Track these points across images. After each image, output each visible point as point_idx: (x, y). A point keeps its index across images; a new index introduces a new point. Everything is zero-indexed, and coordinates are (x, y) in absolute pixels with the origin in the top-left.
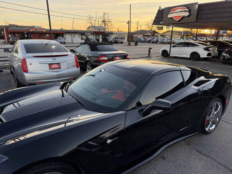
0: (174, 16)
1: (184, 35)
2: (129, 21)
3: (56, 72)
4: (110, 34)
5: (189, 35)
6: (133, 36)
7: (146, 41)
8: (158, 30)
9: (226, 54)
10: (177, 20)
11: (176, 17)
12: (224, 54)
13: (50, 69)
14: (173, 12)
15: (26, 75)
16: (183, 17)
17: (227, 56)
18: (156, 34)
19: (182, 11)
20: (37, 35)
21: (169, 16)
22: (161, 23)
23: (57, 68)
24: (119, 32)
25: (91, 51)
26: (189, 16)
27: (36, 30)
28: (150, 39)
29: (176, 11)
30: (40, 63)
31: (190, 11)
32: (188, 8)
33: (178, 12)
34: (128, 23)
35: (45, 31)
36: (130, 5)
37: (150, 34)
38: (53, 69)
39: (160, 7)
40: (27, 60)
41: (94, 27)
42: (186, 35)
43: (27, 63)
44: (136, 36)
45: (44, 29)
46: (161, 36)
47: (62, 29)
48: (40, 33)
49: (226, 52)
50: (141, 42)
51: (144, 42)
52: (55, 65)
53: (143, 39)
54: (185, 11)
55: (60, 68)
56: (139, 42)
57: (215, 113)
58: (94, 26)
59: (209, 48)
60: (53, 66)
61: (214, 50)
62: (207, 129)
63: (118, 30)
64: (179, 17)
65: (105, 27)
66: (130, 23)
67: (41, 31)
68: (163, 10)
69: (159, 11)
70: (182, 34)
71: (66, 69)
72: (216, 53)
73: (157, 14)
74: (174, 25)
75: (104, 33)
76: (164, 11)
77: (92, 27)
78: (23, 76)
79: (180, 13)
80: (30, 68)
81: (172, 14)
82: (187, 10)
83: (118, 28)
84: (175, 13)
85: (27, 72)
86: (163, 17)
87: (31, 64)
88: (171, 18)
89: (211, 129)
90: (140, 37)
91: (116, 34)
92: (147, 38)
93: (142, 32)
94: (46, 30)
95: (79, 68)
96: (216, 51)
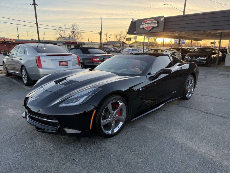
0: (145, 26)
1: (149, 46)
2: (100, 32)
3: (65, 68)
4: (81, 44)
5: (153, 46)
6: (104, 46)
7: (116, 51)
8: (127, 40)
9: (188, 57)
10: (148, 30)
11: (147, 28)
12: (187, 58)
13: (60, 66)
14: (145, 23)
15: (41, 70)
16: (153, 28)
17: (189, 58)
18: (124, 45)
19: (152, 23)
20: (5, 46)
21: (141, 27)
22: (134, 32)
23: (65, 65)
24: (89, 42)
25: (83, 54)
26: (157, 27)
27: (5, 40)
28: (120, 49)
29: (146, 23)
30: (53, 61)
31: (158, 23)
32: (156, 20)
33: (148, 23)
34: (100, 34)
35: (14, 41)
36: (101, 17)
37: (119, 45)
38: (63, 65)
39: (133, 19)
40: (41, 58)
41: (64, 38)
42: (151, 46)
43: (41, 61)
44: (107, 46)
45: (14, 39)
46: (130, 46)
47: (32, 39)
48: (9, 43)
49: (188, 56)
50: (112, 52)
51: (115, 52)
52: (64, 62)
53: (113, 49)
54: (154, 23)
55: (68, 65)
56: (110, 52)
57: (191, 85)
58: (63, 36)
59: (175, 53)
60: (62, 63)
61: (178, 55)
62: (187, 96)
63: (88, 40)
64: (150, 27)
65: (75, 37)
66: (102, 34)
67: (10, 41)
68: (135, 21)
69: (132, 22)
70: (147, 44)
71: (72, 66)
72: (180, 57)
73: (130, 25)
74: (146, 34)
75: (76, 43)
76: (137, 22)
77: (62, 37)
78: (38, 71)
79: (150, 24)
80: (43, 64)
81: (143, 25)
82: (155, 22)
83: (88, 39)
84: (146, 25)
85: (41, 68)
86: (135, 28)
87: (44, 61)
88: (143, 28)
89: (189, 96)
90: (110, 47)
91: (88, 44)
92: (116, 48)
93: (112, 43)
94: (16, 40)
95: (81, 66)
96: (180, 56)
